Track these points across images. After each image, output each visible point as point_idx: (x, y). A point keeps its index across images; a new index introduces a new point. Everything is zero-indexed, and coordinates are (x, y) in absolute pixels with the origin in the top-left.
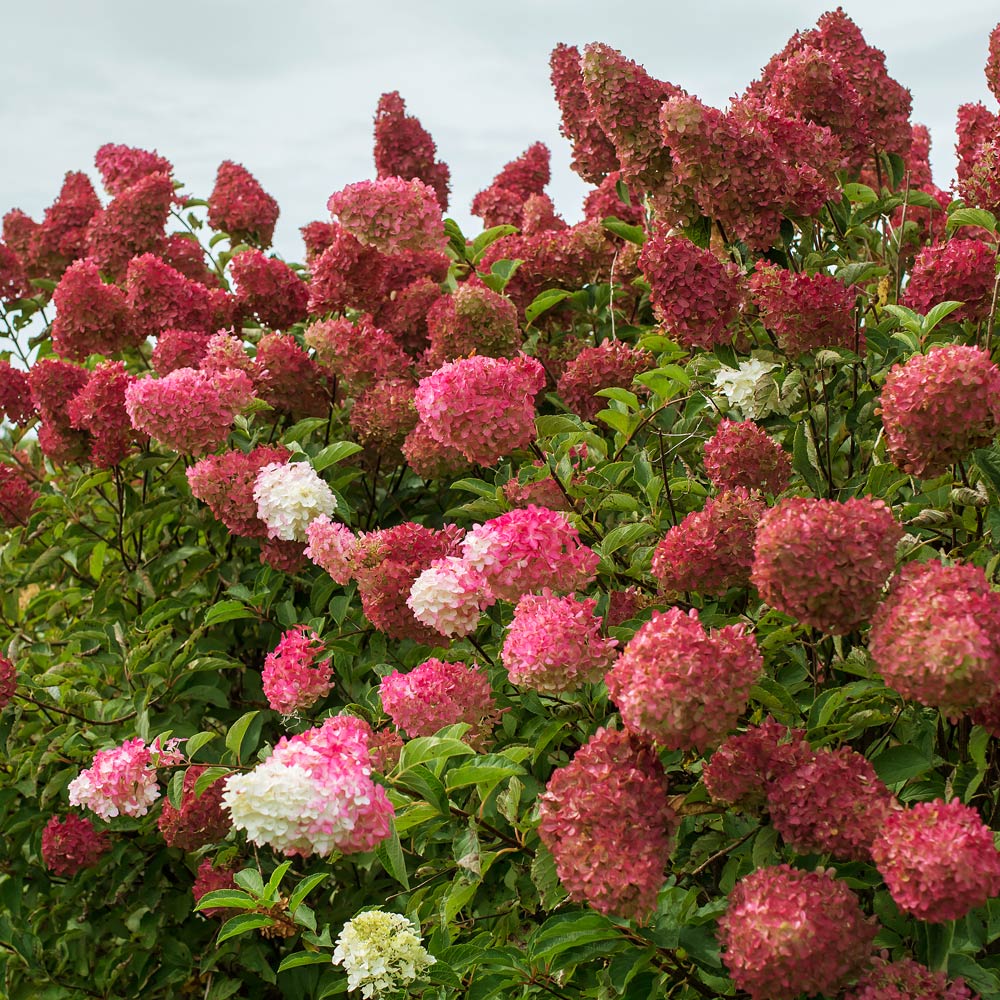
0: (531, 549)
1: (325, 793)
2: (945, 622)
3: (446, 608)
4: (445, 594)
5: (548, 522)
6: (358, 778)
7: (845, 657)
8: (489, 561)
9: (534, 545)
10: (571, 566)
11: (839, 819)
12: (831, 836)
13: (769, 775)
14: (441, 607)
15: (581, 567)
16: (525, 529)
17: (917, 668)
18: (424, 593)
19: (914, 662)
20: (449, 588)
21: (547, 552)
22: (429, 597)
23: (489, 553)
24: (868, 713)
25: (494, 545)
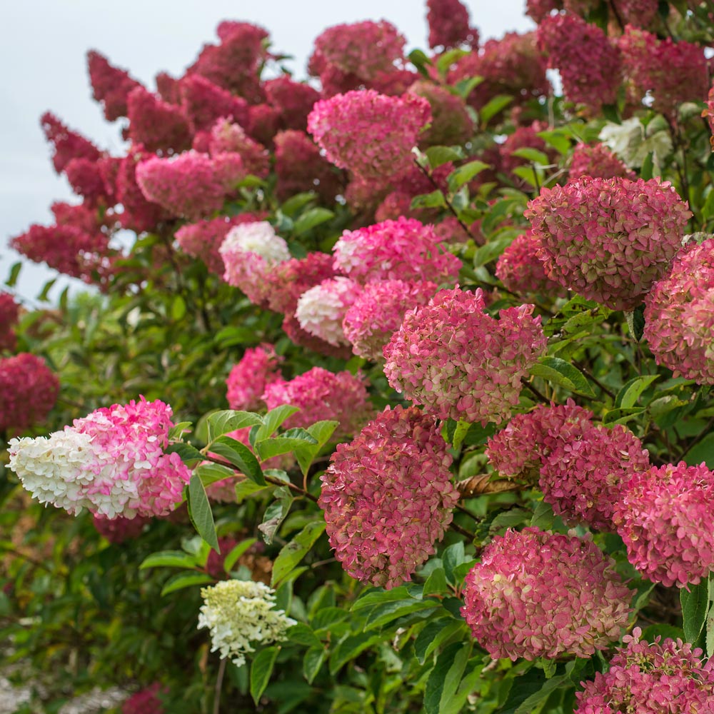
0: (396, 253)
1: (105, 456)
2: (704, 293)
3: (327, 320)
4: (325, 307)
5: (415, 231)
6: (141, 444)
7: (639, 339)
8: (356, 262)
9: (399, 250)
10: (434, 269)
11: (594, 492)
12: (588, 508)
13: (545, 452)
14: (322, 319)
15: (443, 270)
16: (391, 236)
17: (678, 342)
18: (308, 306)
19: (674, 336)
20: (330, 303)
21: (412, 257)
22: (311, 311)
23: (355, 255)
24: (667, 399)
25: (360, 248)
